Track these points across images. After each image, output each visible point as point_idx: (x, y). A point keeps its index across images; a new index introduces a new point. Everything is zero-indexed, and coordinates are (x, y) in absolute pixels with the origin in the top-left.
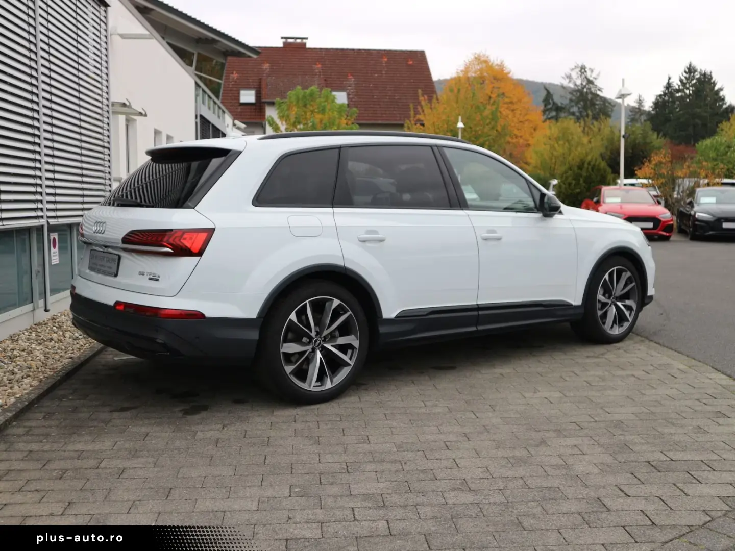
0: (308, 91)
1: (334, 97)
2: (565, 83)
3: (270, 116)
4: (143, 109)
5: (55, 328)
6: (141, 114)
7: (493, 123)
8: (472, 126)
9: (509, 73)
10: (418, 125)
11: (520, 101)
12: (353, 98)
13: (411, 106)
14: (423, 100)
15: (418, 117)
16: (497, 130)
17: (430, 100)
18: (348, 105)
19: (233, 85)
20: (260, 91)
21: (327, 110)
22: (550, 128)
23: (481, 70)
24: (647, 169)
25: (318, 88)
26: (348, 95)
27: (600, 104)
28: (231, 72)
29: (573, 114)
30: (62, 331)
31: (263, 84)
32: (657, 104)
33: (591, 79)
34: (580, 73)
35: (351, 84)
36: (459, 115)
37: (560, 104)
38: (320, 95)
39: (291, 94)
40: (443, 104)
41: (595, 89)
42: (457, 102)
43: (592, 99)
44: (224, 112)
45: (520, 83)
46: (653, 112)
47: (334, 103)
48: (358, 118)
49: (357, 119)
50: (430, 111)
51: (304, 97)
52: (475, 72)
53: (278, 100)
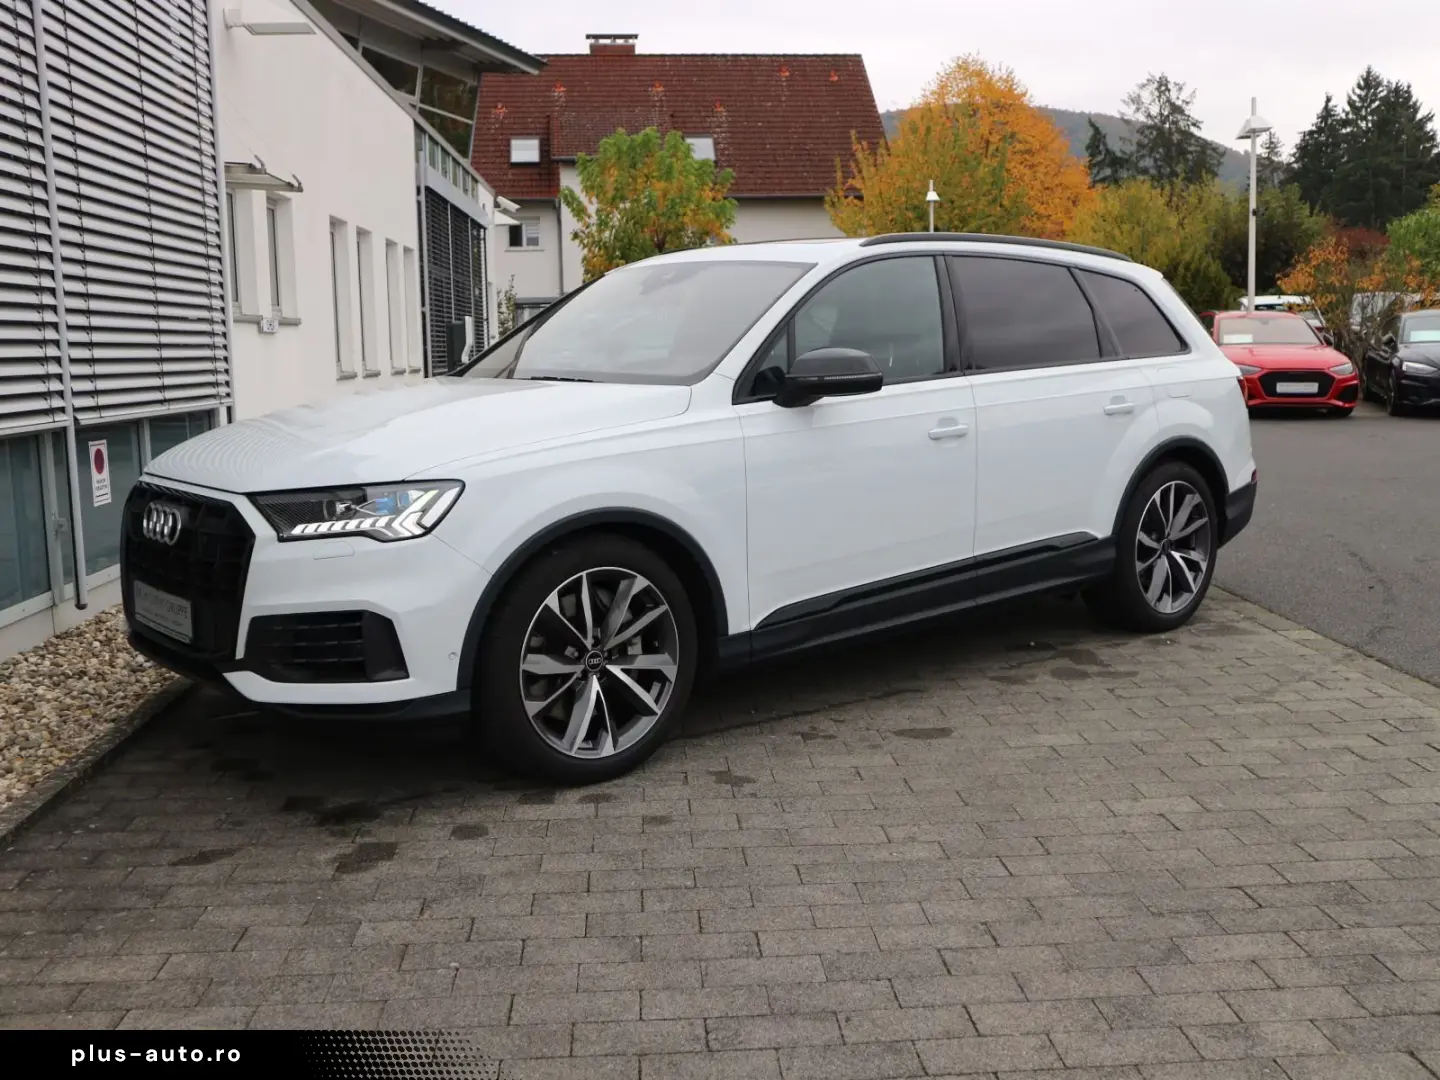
0: (639, 138)
1: (689, 149)
2: (1129, 112)
3: (568, 188)
4: (294, 176)
5: (97, 644)
6: (290, 186)
7: (994, 192)
8: (955, 198)
9: (1024, 95)
10: (851, 198)
11: (1043, 148)
12: (724, 149)
13: (838, 162)
14: (860, 150)
15: (850, 181)
16: (1001, 206)
17: (873, 149)
18: (716, 162)
19: (496, 129)
20: (548, 139)
21: (676, 174)
22: (1105, 198)
23: (970, 91)
24: (1301, 275)
25: (658, 131)
26: (716, 143)
27: (1196, 152)
28: (493, 105)
29: (1145, 171)
30: (112, 651)
31: (554, 124)
32: (1305, 150)
33: (1179, 103)
34: (1157, 93)
35: (722, 123)
36: (930, 177)
37: (1119, 154)
38: (662, 145)
39: (606, 142)
40: (898, 156)
41: (1186, 123)
42: (925, 152)
43: (1180, 143)
44: (475, 181)
45: (1045, 115)
46: (1295, 166)
47: (689, 160)
48: (735, 187)
49: (734, 191)
50: (872, 169)
51: (632, 148)
52: (959, 95)
53: (581, 155)
